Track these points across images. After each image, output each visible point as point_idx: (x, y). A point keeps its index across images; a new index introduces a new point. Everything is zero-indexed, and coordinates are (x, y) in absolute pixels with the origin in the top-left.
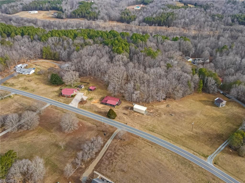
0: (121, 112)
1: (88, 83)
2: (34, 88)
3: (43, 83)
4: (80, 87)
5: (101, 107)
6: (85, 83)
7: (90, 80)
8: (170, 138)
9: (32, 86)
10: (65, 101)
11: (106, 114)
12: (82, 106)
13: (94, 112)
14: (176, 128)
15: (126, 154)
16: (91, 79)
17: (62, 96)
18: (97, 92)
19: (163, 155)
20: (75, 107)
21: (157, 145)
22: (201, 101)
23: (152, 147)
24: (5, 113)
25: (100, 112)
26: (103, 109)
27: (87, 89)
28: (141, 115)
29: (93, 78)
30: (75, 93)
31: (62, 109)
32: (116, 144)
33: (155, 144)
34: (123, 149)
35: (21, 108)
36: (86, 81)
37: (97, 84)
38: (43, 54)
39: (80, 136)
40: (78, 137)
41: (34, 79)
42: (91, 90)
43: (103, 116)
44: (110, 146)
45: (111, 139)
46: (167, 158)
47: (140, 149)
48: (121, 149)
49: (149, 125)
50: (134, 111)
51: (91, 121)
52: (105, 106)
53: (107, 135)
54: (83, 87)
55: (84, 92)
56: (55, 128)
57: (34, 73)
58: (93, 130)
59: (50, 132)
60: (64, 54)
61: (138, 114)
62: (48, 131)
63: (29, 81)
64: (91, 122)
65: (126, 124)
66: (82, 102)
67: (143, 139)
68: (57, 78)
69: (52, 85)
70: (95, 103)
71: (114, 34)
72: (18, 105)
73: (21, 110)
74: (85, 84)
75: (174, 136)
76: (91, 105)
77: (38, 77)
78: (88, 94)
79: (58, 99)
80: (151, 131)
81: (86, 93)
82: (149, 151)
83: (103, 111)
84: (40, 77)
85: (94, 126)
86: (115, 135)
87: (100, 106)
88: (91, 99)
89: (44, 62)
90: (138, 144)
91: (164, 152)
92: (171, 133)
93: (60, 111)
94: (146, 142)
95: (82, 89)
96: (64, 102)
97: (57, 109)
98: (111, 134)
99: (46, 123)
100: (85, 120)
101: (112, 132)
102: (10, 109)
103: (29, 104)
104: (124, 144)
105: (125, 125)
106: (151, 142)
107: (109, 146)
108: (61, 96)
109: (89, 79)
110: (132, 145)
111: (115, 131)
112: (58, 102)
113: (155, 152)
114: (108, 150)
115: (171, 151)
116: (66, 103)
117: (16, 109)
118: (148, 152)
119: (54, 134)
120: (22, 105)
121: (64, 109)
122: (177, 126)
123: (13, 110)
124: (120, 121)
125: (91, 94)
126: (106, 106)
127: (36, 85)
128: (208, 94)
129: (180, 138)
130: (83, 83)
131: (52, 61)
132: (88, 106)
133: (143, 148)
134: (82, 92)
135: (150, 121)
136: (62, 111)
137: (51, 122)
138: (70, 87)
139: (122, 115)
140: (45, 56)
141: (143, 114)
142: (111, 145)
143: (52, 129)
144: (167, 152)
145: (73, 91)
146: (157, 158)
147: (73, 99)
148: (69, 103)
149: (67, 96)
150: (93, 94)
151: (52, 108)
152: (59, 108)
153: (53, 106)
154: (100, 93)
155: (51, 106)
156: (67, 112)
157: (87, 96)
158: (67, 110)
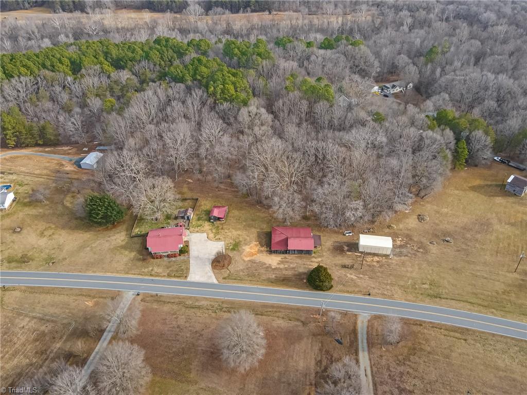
0: (335, 264)
1: (196, 199)
2: (47, 251)
3: (63, 228)
5: (278, 264)
7: (190, 190)
8: (486, 304)
9: (36, 246)
10: (170, 269)
11: (302, 279)
12: (225, 272)
13: (270, 283)
14: (479, 274)
15: (425, 381)
16: (190, 185)
17: (154, 258)
18: (235, 221)
19: (503, 354)
20: (210, 281)
21: (474, 331)
22: (474, 189)
23: (465, 340)
24: (7, 363)
25: (283, 280)
26: (286, 269)
27: (207, 217)
28: (384, 260)
29: (193, 181)
30: (184, 240)
31: (178, 297)
32: (384, 362)
33: (467, 330)
34: (411, 371)
35: (51, 332)
37: (218, 197)
38: (7, 135)
39: (281, 369)
40: (276, 373)
41: (28, 221)
42: (219, 219)
43: (299, 288)
44: (374, 372)
45: (363, 351)
46: (517, 360)
47: (447, 357)
48: (405, 373)
49: (419, 282)
50: (362, 253)
51: (280, 312)
52: (285, 258)
53: (346, 341)
54: (192, 216)
55: (203, 229)
56: (195, 364)
57: (14, 201)
58: (300, 338)
59: (189, 382)
60: (72, 124)
61: (376, 259)
62: (182, 382)
63: (14, 232)
64: (280, 314)
65: (369, 295)
66: (219, 262)
67: (434, 326)
69: (92, 226)
70: (253, 255)
71: (175, 47)
72: (32, 324)
73: (54, 338)
75: (488, 296)
76: (247, 265)
77: (34, 211)
78: (217, 233)
79: (146, 270)
80: (436, 297)
81: (210, 232)
82: (468, 355)
83: (290, 274)
84: (41, 210)
85: (297, 326)
86: (365, 336)
87: (274, 260)
88: (236, 246)
89: (17, 157)
90: (433, 343)
91: (499, 346)
92: (477, 289)
93: (175, 307)
94: (446, 333)
95: (192, 223)
96: (169, 276)
97: (164, 302)
98: (352, 336)
99: (159, 360)
100: (262, 315)
101: (352, 328)
102: (17, 346)
103: (67, 311)
104: (402, 355)
105: (367, 297)
106: (455, 326)
107: (372, 372)
108: (149, 257)
109: (186, 185)
110: (421, 349)
111: (356, 323)
112: (152, 280)
113: (482, 352)
114: (379, 387)
115: (513, 339)
116: (175, 276)
117: (36, 340)
118: (467, 357)
119: (203, 385)
120: (48, 321)
121: (183, 298)
122: (478, 268)
123: (29, 347)
124: (348, 292)
126: (287, 255)
127: (45, 239)
128: (474, 167)
129: (504, 297)
131: (37, 149)
132: (242, 270)
133: (451, 351)
134: (198, 232)
135: (413, 271)
136: (179, 303)
137: (174, 350)
139: (343, 272)
140: (15, 138)
141: (387, 256)
142: (375, 369)
143: (189, 371)
144: (506, 343)
146: (498, 369)
147: (189, 257)
148: (185, 275)
149: (166, 254)
150: (229, 229)
151: (147, 302)
152: (167, 297)
153: (148, 297)
154: (245, 221)
155: (140, 298)
156: (197, 304)
157: (220, 239)
158: (195, 297)
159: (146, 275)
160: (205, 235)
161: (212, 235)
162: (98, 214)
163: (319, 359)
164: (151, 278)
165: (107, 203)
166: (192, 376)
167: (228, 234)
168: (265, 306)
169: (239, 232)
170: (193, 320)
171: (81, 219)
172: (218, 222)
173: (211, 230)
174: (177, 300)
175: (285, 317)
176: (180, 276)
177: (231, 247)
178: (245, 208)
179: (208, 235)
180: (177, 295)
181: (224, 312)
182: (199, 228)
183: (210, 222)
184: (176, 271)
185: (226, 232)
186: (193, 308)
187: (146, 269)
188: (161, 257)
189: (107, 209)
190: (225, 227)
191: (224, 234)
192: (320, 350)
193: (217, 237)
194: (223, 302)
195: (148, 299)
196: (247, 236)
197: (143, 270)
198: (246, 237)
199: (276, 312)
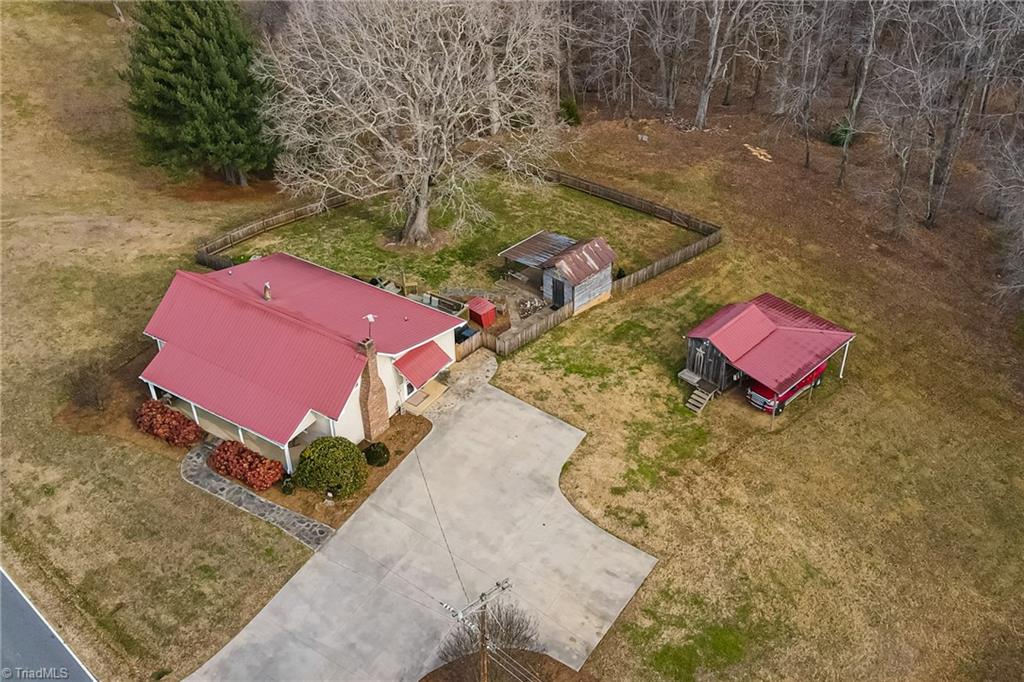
1: (700, 230)
4: (536, 284)
6: (651, 211)
7: (722, 184)
16: (737, 169)
18: (851, 456)
27: (668, 340)
29: (776, 158)
30: (396, 396)
36: (663, 183)
37: (845, 278)
42: (744, 386)
54: (593, 294)
55: (588, 398)
68: (207, 62)
74: (635, 232)
78: (657, 475)
81: (618, 439)
88: (720, 651)
95: (555, 329)
109: (718, 162)
125: (737, 491)
130: (612, 216)
134: (540, 398)
138: (380, 239)
145: (361, 348)
147: (319, 538)
149: (223, 435)
150: (769, 488)
154: (925, 493)
157: (642, 521)
160: (569, 439)
161: (607, 467)
167: (729, 517)
169: (825, 553)
172: (731, 407)
173: (641, 429)
177: (672, 636)
178: (989, 403)
179: (584, 449)
182: (574, 379)
183: (676, 380)
185: (724, 502)
188: (180, 434)
190: (756, 460)
191: (696, 505)
193: (632, 500)
196: (875, 622)
198: (859, 619)
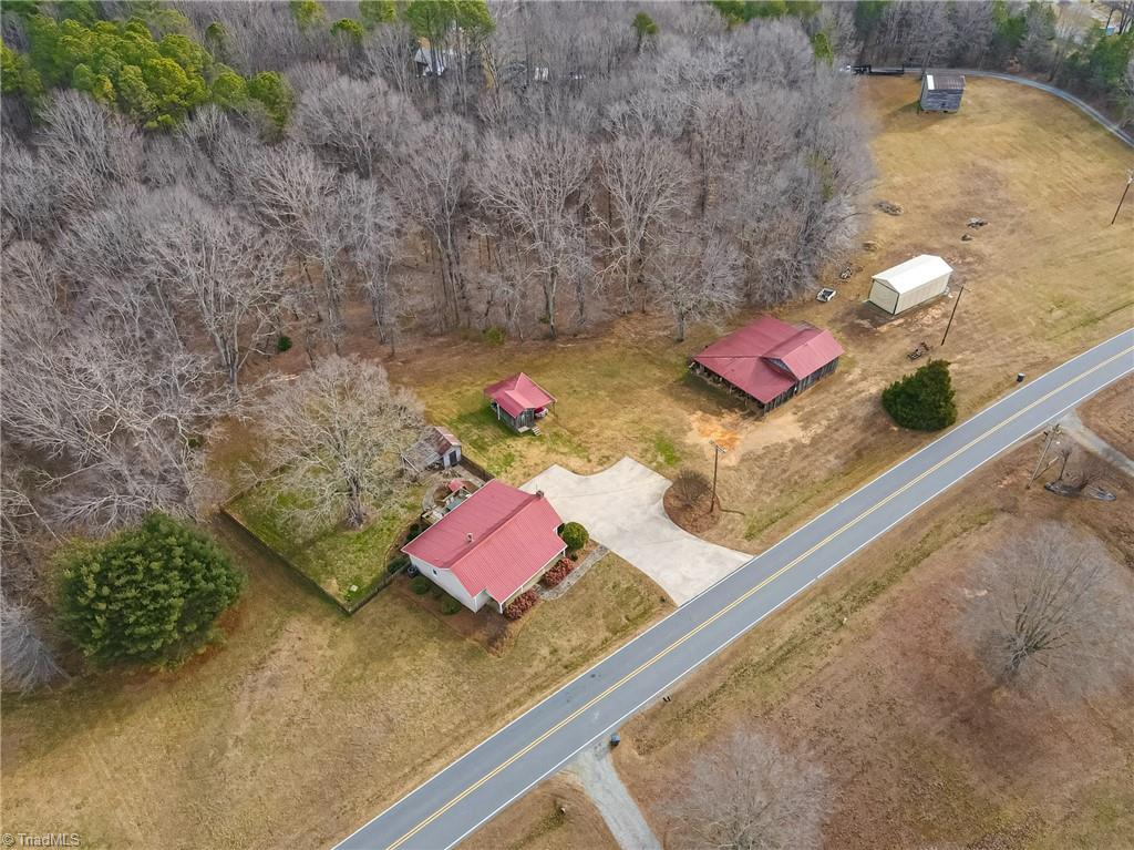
5: (804, 428)
11: (886, 430)
12: (733, 522)
17: (515, 618)
20: (732, 567)
26: (833, 429)
51: (944, 522)
52: (798, 408)
66: (685, 508)
70: (729, 444)
76: (752, 473)
78: (580, 449)
81: (557, 456)
83: (853, 432)
87: (783, 428)
88: (668, 449)
93: (745, 693)
97: (703, 704)
108: (493, 625)
116: (634, 621)
132: (761, 491)
136: (740, 675)
147: (604, 549)
148: (654, 598)
149: (535, 581)
151: (663, 744)
152: (693, 685)
153: (645, 728)
155: (627, 749)
156: (778, 642)
157: (606, 458)
158: (756, 630)
159: (556, 678)
160: (558, 470)
161: (576, 462)
162: (160, 617)
163: (1122, 556)
164: (580, 674)
165: (179, 551)
166: (1009, 812)
168: (908, 530)
169: (626, 416)
170: (828, 687)
171: (37, 696)
173: (552, 450)
174: (725, 671)
175: (966, 525)
176: (645, 612)
177: (661, 459)
179: (564, 466)
180: (711, 661)
181: (854, 609)
184: (621, 604)
186: (782, 659)
187: (535, 663)
188: (532, 598)
189: (186, 573)
192: (1103, 537)
194: (825, 591)
195: (650, 734)
196: (656, 413)
197: (531, 671)
199: (938, 527)
